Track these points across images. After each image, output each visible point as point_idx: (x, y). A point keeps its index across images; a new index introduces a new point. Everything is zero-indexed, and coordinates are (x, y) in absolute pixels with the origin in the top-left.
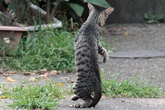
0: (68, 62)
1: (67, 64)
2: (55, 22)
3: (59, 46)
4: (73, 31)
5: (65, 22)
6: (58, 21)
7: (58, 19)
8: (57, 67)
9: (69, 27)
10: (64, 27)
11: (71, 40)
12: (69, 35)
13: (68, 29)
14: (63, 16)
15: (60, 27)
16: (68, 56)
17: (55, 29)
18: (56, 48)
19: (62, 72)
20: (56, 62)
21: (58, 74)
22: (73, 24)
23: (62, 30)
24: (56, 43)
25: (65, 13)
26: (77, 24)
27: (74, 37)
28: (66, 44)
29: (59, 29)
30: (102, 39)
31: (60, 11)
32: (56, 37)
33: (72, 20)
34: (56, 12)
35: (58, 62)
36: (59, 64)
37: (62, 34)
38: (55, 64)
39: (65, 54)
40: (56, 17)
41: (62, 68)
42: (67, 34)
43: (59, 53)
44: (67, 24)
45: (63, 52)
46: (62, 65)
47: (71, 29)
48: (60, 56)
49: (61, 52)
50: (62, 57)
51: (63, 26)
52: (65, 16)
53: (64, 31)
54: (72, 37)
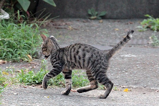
0: (14, 53)
1: (12, 54)
2: (3, 13)
3: (6, 37)
4: (20, 23)
5: (12, 14)
6: (6, 13)
7: (6, 11)
8: (3, 57)
9: (16, 19)
10: (11, 19)
11: (18, 32)
12: (16, 26)
13: (15, 21)
14: (11, 9)
15: (8, 18)
16: (14, 47)
17: (2, 20)
18: (3, 39)
19: (8, 62)
20: (2, 52)
21: (4, 63)
22: (20, 16)
23: (9, 21)
24: (3, 34)
25: (13, 5)
26: (23, 16)
27: (20, 28)
28: (13, 35)
29: (6, 20)
30: (47, 32)
31: (8, 4)
32: (3, 28)
33: (18, 12)
34: (4, 4)
35: (4, 52)
36: (5, 54)
37: (9, 25)
38: (1, 54)
39: (11, 44)
40: (3, 9)
41: (8, 58)
42: (14, 26)
43: (6, 44)
44: (14, 16)
45: (9, 42)
46: (8, 55)
47: (18, 21)
48: (6, 46)
49: (7, 43)
50: (8, 47)
51: (11, 17)
52: (12, 8)
53: (11, 22)
54: (18, 29)
